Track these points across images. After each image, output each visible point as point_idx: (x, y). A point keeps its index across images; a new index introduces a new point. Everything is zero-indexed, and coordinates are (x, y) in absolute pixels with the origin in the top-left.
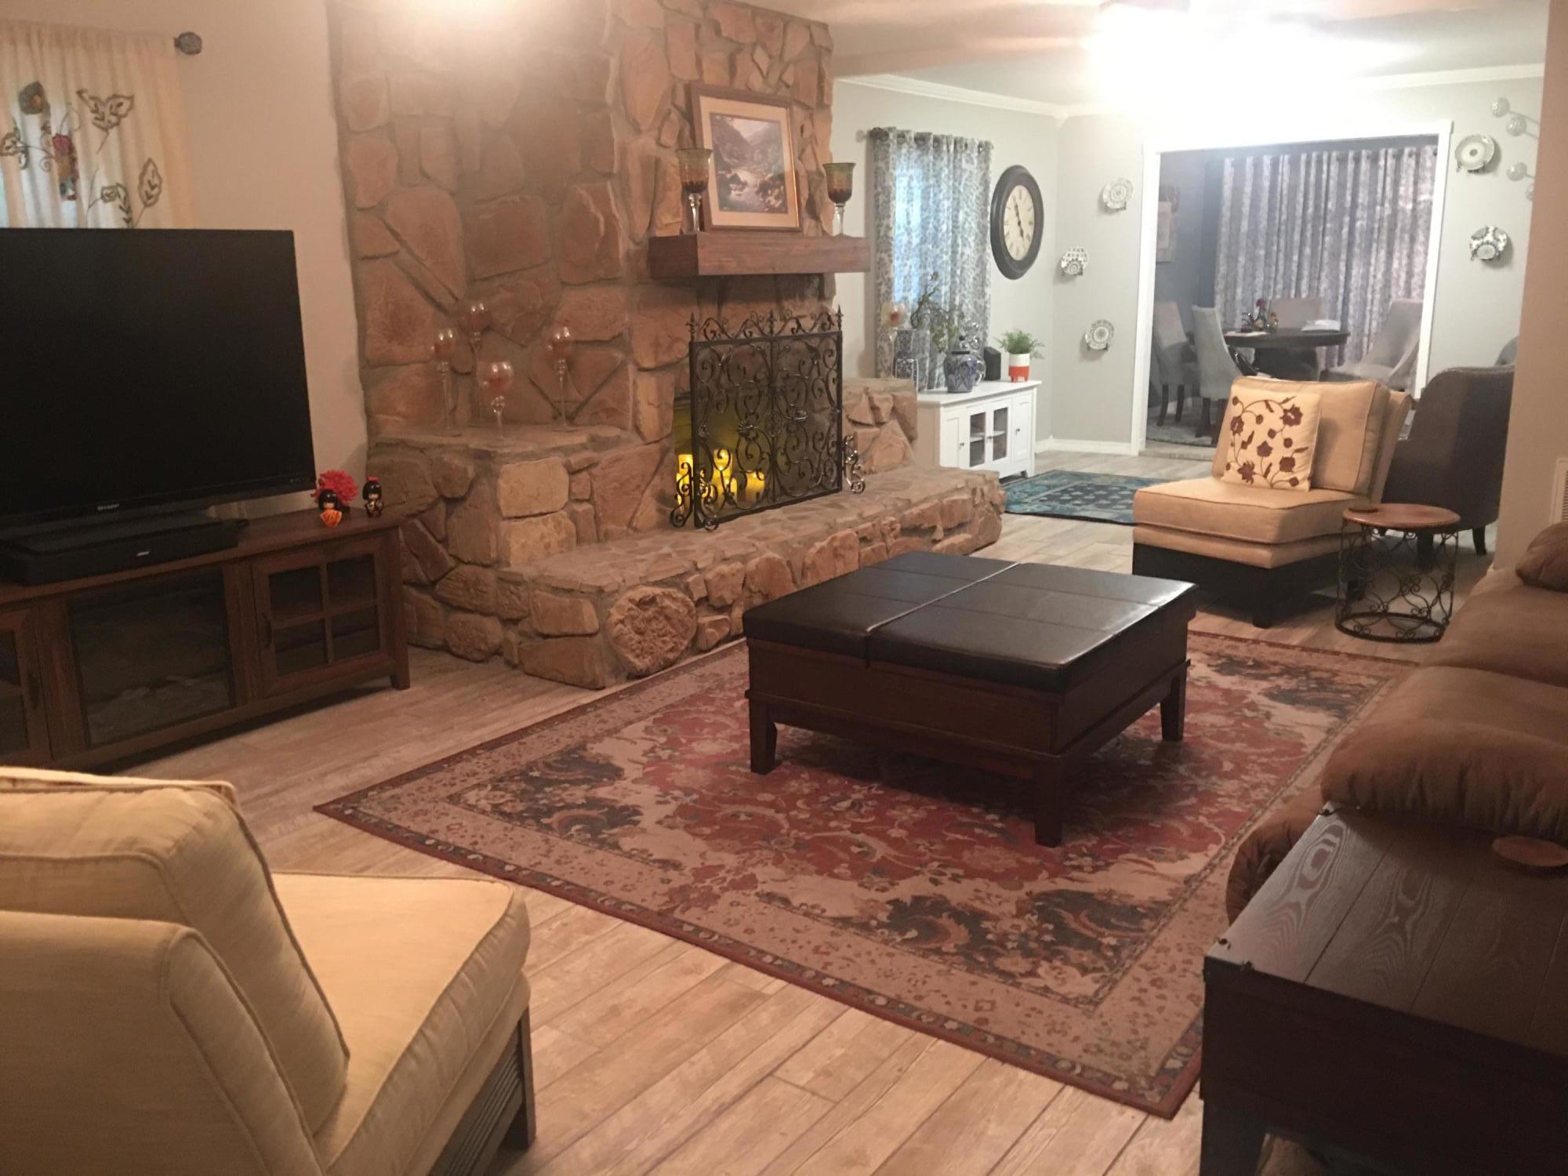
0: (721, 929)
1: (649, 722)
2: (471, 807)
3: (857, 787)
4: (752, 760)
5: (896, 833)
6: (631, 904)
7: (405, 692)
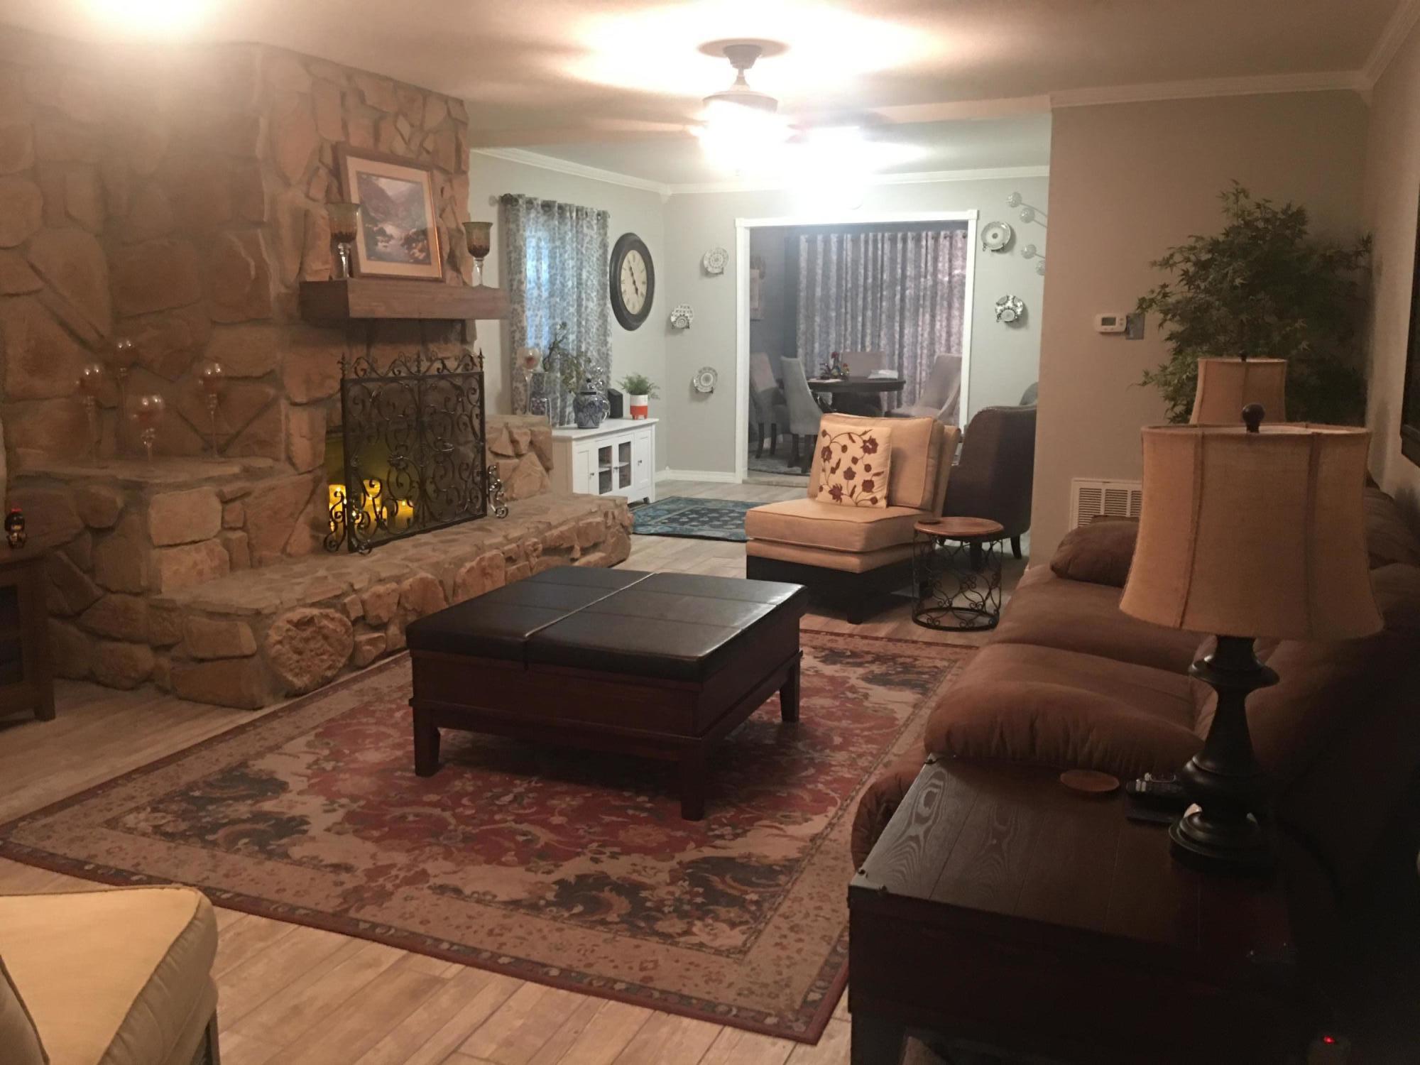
0: (397, 923)
1: (311, 737)
2: (130, 831)
3: (518, 782)
4: (416, 765)
5: (557, 820)
6: (303, 908)
7: (50, 723)
